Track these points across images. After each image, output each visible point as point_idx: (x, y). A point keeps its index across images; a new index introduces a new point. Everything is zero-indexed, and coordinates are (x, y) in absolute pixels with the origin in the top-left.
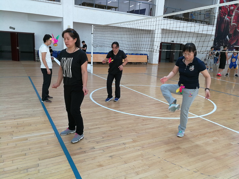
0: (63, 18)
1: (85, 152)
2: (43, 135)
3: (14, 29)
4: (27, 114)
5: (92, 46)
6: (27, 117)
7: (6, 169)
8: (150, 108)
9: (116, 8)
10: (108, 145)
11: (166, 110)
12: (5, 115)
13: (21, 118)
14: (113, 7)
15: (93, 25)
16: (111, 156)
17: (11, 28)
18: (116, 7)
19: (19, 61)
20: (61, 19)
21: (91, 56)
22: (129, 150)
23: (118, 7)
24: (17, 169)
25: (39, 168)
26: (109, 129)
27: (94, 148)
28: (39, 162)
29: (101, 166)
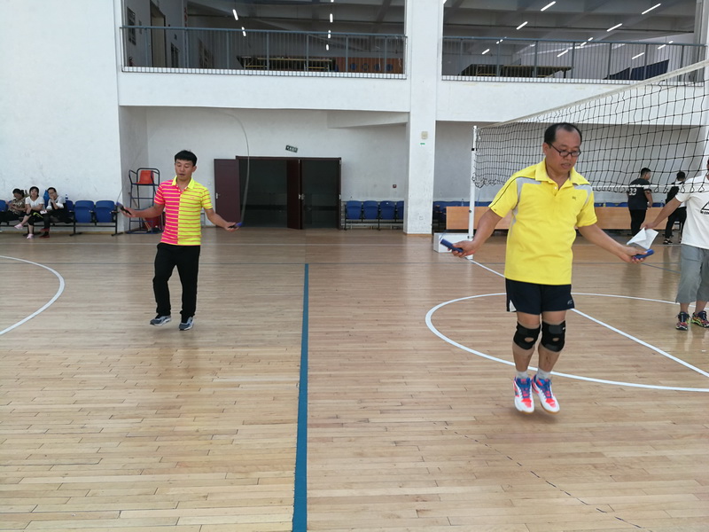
0: (409, 113)
1: (342, 425)
2: (272, 383)
3: (296, 152)
4: (262, 341)
5: (473, 184)
6: (260, 346)
7: (178, 429)
8: (585, 355)
9: (565, 70)
10: (405, 420)
11: (633, 364)
12: (220, 338)
13: (247, 346)
14: (557, 69)
15: (475, 127)
16: (395, 442)
17: (288, 148)
18: (566, 66)
19: (301, 228)
20: (406, 116)
21: (470, 211)
22: (450, 437)
23: (570, 66)
24: (197, 431)
25: (234, 437)
26: (430, 390)
27: (367, 421)
28: (241, 427)
29: (361, 455)
